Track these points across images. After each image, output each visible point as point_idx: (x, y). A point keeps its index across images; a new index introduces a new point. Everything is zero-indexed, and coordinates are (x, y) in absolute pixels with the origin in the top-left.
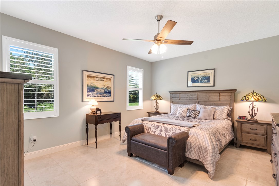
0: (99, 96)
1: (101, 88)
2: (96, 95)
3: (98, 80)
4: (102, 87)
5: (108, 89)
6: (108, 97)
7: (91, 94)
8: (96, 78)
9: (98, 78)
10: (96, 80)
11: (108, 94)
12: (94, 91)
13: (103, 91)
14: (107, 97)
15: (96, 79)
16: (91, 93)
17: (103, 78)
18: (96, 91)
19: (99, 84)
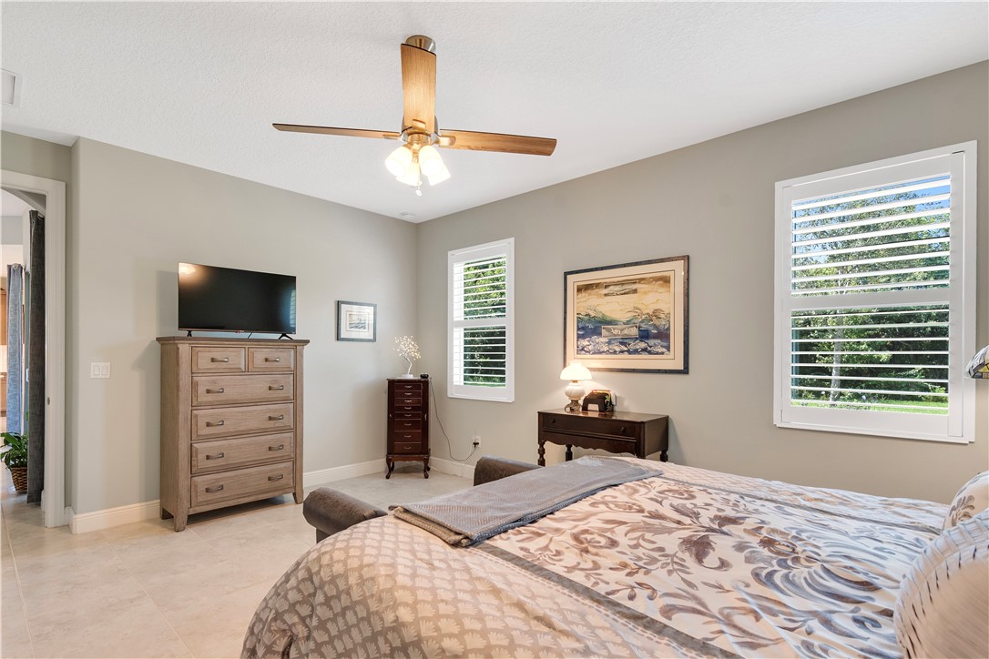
0: (618, 349)
1: (625, 320)
2: (606, 349)
3: (612, 294)
4: (630, 316)
5: (656, 322)
6: (657, 353)
7: (588, 343)
8: (606, 287)
9: (611, 287)
10: (606, 295)
11: (657, 341)
12: (600, 334)
13: (634, 332)
14: (650, 353)
15: (606, 291)
16: (589, 341)
17: (634, 282)
18: (607, 334)
19: (615, 307)
